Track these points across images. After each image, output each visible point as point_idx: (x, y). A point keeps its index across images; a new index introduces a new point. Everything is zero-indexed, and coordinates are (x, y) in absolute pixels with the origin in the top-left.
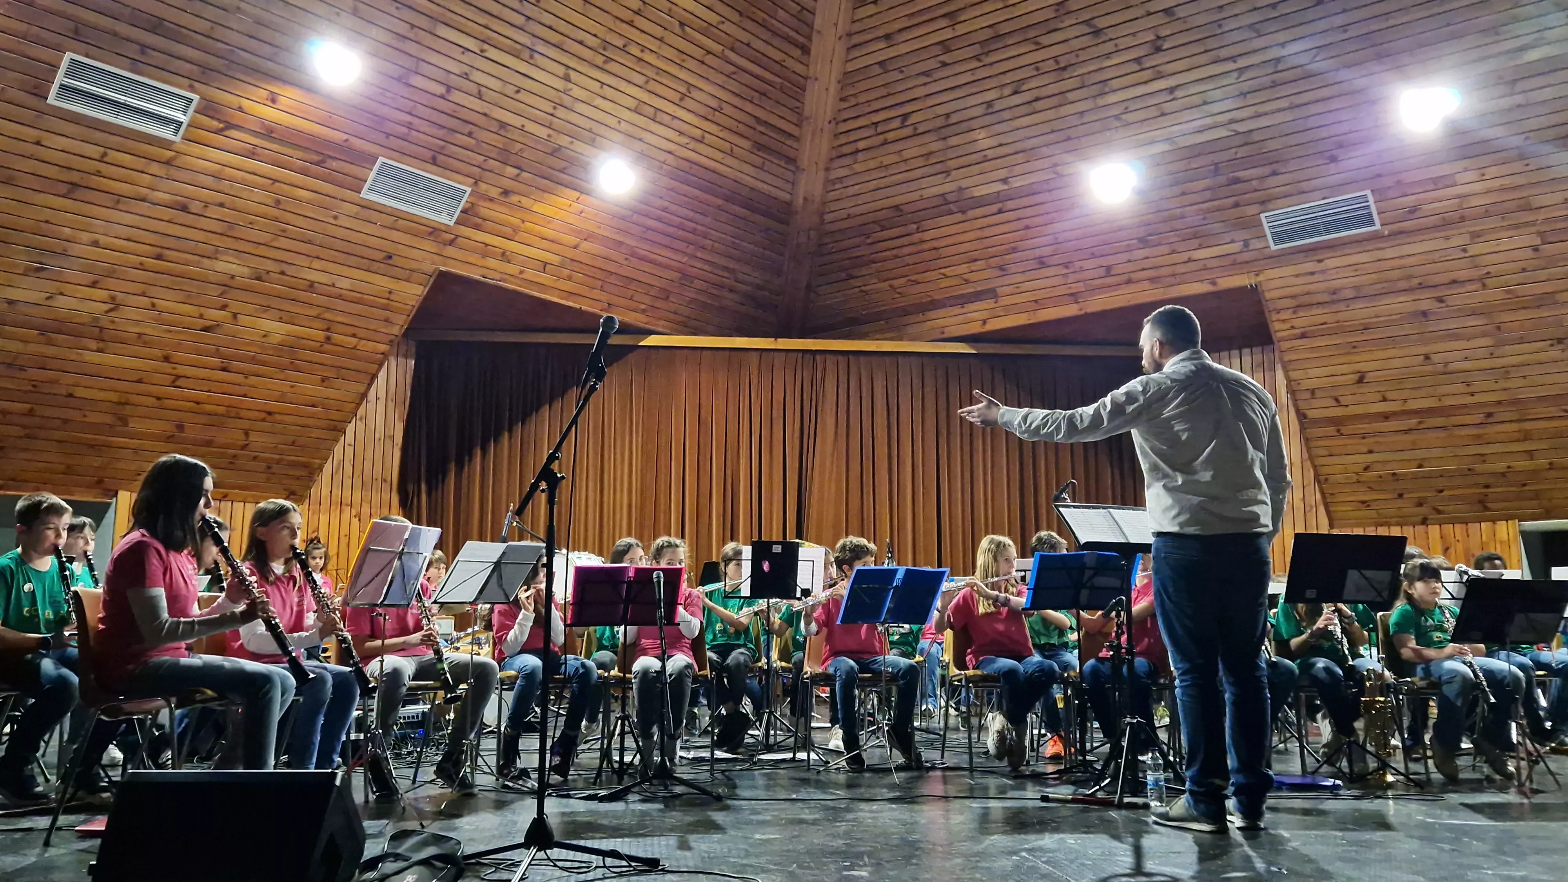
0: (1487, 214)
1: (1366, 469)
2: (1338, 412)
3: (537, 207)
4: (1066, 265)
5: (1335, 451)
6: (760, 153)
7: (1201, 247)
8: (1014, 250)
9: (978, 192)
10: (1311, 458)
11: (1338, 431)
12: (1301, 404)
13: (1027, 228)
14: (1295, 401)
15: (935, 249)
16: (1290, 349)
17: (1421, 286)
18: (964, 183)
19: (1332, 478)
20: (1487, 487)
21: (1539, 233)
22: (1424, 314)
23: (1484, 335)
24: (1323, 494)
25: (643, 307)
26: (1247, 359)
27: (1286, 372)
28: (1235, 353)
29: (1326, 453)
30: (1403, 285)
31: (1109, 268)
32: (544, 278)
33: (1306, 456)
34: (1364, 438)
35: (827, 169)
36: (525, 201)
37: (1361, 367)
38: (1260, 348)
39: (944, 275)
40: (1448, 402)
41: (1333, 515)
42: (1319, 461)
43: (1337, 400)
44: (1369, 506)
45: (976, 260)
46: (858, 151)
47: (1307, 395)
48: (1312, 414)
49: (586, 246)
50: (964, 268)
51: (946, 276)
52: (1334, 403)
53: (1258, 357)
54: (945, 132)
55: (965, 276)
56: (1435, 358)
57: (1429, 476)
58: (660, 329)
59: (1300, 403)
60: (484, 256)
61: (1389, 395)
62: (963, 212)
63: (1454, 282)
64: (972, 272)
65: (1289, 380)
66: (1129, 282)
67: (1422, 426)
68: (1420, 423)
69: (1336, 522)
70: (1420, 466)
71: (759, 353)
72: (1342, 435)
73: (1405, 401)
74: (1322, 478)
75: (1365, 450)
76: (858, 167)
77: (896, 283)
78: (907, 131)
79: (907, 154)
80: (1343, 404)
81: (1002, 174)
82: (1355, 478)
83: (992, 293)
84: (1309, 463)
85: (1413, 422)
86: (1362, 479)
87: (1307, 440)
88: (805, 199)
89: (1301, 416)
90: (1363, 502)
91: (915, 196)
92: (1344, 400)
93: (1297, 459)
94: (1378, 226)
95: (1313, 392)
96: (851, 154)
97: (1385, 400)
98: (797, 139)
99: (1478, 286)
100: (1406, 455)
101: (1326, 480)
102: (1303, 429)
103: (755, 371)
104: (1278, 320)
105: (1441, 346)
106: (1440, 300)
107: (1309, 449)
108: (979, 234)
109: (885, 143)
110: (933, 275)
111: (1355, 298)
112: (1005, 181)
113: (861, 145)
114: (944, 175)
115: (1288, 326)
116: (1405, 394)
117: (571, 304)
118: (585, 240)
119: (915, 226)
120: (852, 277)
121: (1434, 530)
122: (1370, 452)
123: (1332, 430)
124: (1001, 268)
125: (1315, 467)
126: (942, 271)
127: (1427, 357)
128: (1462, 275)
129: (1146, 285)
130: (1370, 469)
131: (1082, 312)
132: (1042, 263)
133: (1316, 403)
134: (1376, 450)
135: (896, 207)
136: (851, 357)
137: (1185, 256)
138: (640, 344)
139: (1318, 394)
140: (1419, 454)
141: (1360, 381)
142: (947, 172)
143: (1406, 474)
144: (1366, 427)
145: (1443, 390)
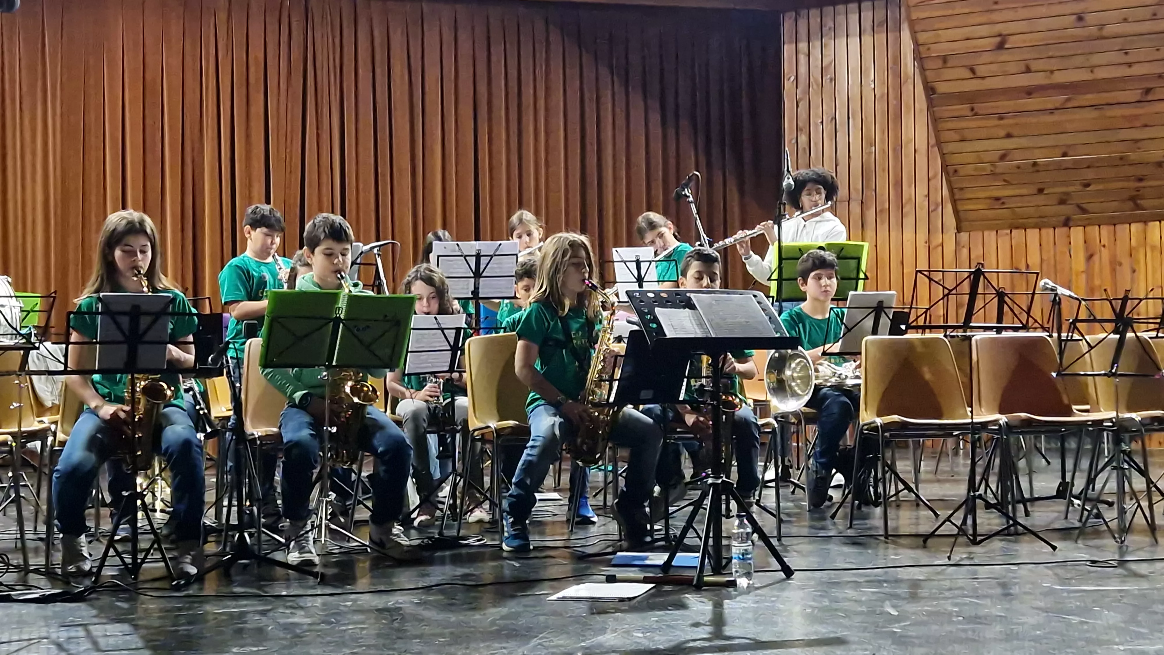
1: (1003, 158)
2: (973, 85)
5: (968, 134)
10: (939, 144)
11: (972, 109)
12: (930, 75)
14: (923, 70)
16: (919, 4)
19: (963, 171)
20: (1141, 180)
24: (951, 190)
26: (867, 15)
27: (914, 34)
28: (853, 6)
29: (957, 137)
33: (933, 141)
34: (1001, 118)
37: (1003, 28)
40: (1101, 74)
41: (961, 214)
42: (949, 148)
43: (973, 71)
44: (1003, 203)
47: (939, 63)
48: (942, 88)
52: (969, 75)
53: (881, 13)
56: (1089, 17)
57: (1077, 166)
59: (928, 73)
61: (1035, 65)
65: (917, 44)
67: (1071, 104)
68: (1068, 100)
69: (964, 224)
70: (1064, 155)
72: (976, 114)
73: (1052, 72)
74: (951, 169)
75: (1002, 133)
80: (979, 74)
82: (988, 167)
84: (936, 148)
85: (1059, 99)
86: (998, 171)
87: (935, 120)
89: (930, 90)
90: (997, 199)
92: (981, 71)
93: (922, 144)
95: (945, 59)
97: (1028, 69)
100: (1050, 140)
101: (956, 171)
102: (930, 104)
103: (222, 16)
107: (937, 132)
116: (1053, 64)
121: (1077, 234)
122: (1009, 136)
123: (964, 109)
125: (943, 155)
127: (1080, 17)
130: (1007, 158)
133: (948, 74)
134: (1015, 133)
139: (951, 62)
140: (1065, 139)
141: (1000, 46)
143: (1048, 164)
144: (1005, 105)
145: (1096, 59)
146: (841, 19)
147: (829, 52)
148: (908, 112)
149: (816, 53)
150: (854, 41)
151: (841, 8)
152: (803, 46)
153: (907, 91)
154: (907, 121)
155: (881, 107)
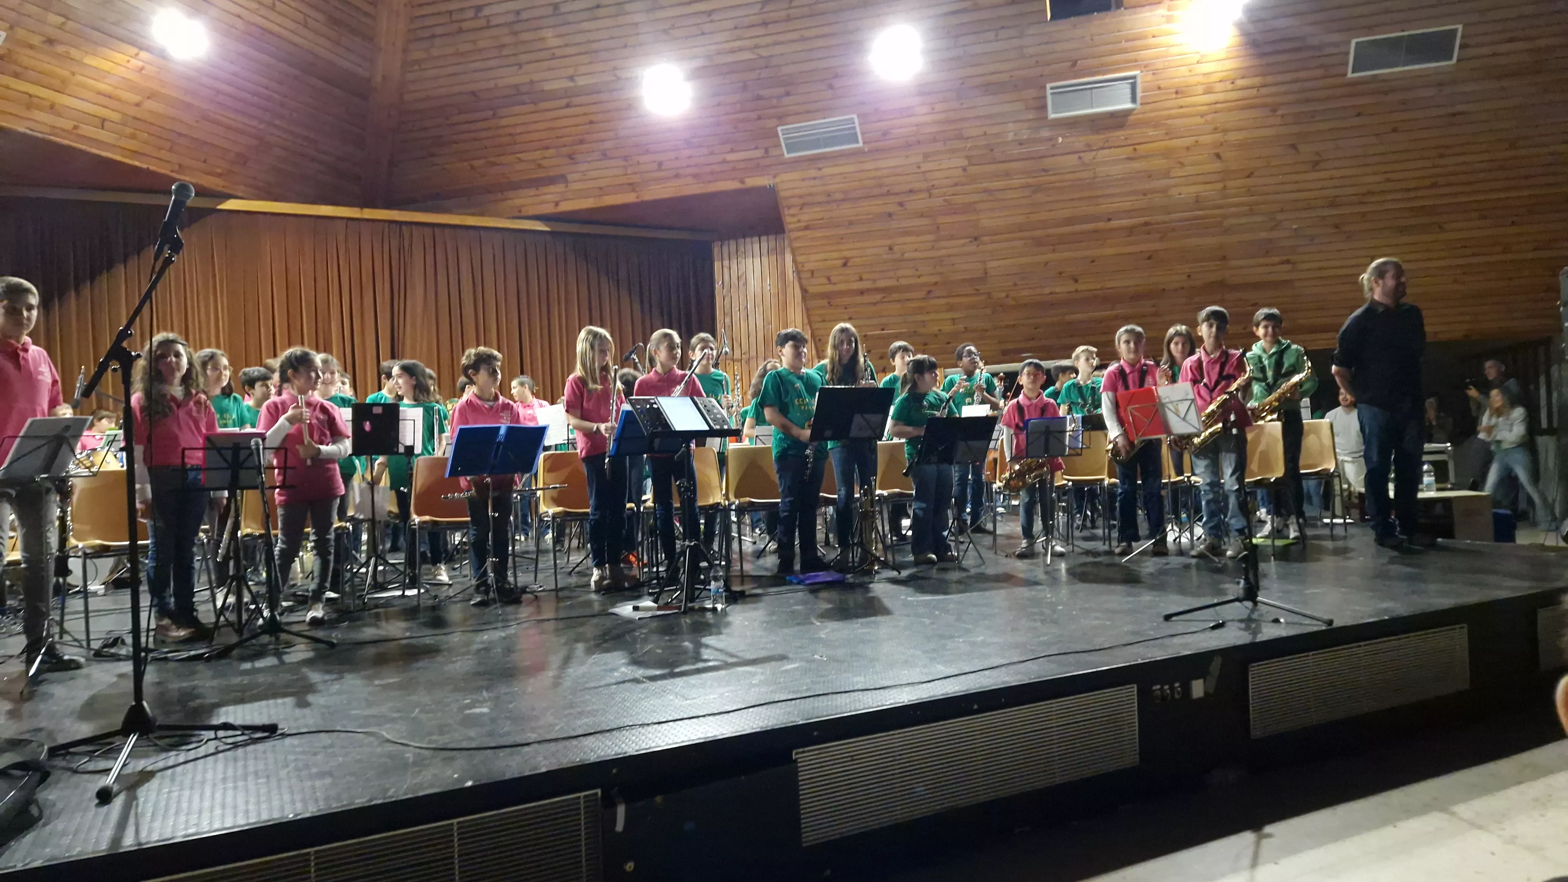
0: (935, 140)
2: (829, 288)
3: (89, 60)
4: (625, 158)
5: (827, 318)
6: (336, 28)
7: (732, 151)
8: (581, 142)
9: (547, 86)
10: (810, 323)
11: (829, 303)
12: (804, 282)
13: (591, 122)
14: (800, 279)
15: (510, 135)
16: (797, 238)
17: (888, 194)
18: (535, 77)
21: (968, 158)
22: (890, 215)
23: (930, 233)
25: (219, 171)
26: (764, 245)
27: (793, 256)
28: (756, 239)
29: (820, 319)
30: (876, 191)
31: (660, 164)
32: (104, 135)
33: (806, 321)
34: (846, 308)
35: (405, 51)
36: (74, 53)
37: (847, 254)
38: (774, 237)
39: (519, 158)
40: (903, 282)
42: (815, 326)
43: (829, 279)
45: (547, 148)
46: (433, 36)
47: (809, 275)
48: (812, 290)
49: (150, 104)
50: (537, 154)
51: (521, 160)
52: (826, 281)
53: (772, 244)
54: (517, 27)
55: (539, 162)
56: (896, 248)
58: (240, 194)
60: (29, 107)
61: (865, 277)
62: (535, 103)
63: (911, 191)
64: (545, 158)
65: (794, 261)
66: (677, 176)
67: (886, 300)
68: (884, 297)
70: (883, 330)
71: (345, 221)
73: (875, 280)
74: (817, 339)
76: (435, 52)
77: (476, 163)
78: (482, 22)
79: (481, 44)
80: (833, 281)
81: (570, 71)
83: (562, 178)
84: (808, 327)
85: (878, 297)
87: (807, 310)
88: (384, 77)
89: (804, 291)
91: (491, 84)
92: (833, 279)
94: (861, 144)
95: (812, 272)
96: (428, 38)
97: (861, 279)
98: (374, 18)
99: (926, 195)
100: (875, 321)
102: (804, 299)
103: (341, 238)
104: (789, 215)
105: (901, 240)
106: (901, 204)
107: (808, 317)
108: (550, 125)
109: (460, 31)
110: (511, 158)
111: (844, 200)
112: (571, 78)
113: (439, 31)
114: (518, 67)
115: (795, 219)
116: (876, 275)
117: (137, 163)
118: (148, 98)
119: (491, 113)
120: (433, 155)
123: (824, 302)
124: (570, 157)
126: (518, 155)
127: (891, 249)
128: (916, 186)
129: (690, 180)
131: (640, 200)
132: (605, 156)
133: (815, 281)
135: (473, 93)
136: (437, 230)
137: (719, 158)
138: (219, 207)
139: (815, 274)
140: (884, 320)
141: (845, 265)
142: (520, 65)
143: (873, 336)
144: (847, 300)
145: (900, 273)
146: (749, 247)
147: (742, 267)
148: (790, 303)
149: (734, 267)
150: (757, 261)
151: (748, 240)
152: (726, 263)
153: (790, 291)
154: (791, 310)
155: (774, 301)
